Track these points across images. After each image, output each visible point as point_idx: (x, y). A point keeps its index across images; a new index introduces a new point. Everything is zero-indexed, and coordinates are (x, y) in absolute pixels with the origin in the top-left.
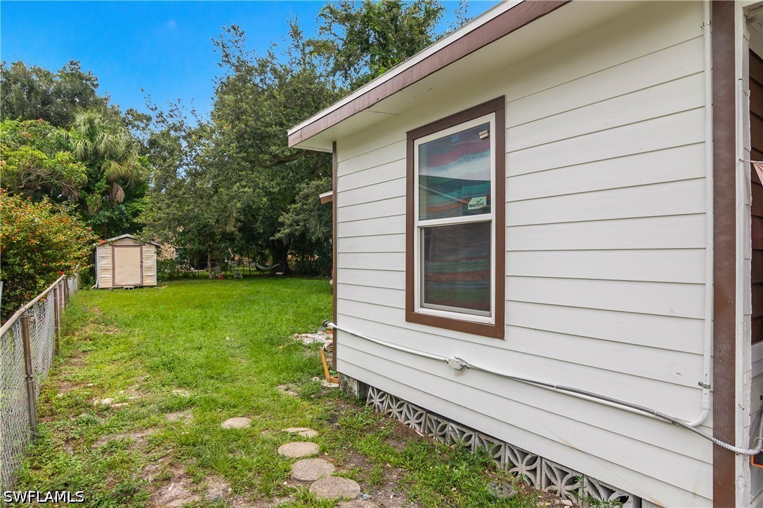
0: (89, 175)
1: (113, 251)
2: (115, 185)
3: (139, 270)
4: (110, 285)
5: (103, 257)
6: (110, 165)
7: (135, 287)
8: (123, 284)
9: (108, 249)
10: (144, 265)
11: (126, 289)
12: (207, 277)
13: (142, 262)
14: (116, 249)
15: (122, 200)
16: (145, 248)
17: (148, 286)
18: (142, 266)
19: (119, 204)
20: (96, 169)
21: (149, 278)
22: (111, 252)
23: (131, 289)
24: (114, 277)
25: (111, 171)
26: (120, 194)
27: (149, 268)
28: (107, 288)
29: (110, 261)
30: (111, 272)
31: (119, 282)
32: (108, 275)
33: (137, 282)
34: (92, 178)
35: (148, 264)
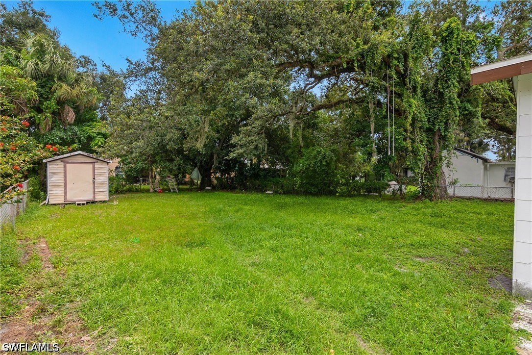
0: (41, 96)
1: (65, 167)
2: (66, 107)
3: (92, 186)
4: (62, 201)
5: (54, 173)
6: (61, 86)
7: (87, 203)
8: (75, 199)
9: (61, 165)
10: (97, 181)
11: (78, 204)
12: (148, 191)
13: (94, 178)
14: (68, 165)
15: (73, 121)
16: (97, 165)
17: (100, 201)
18: (94, 182)
19: (70, 125)
20: (48, 90)
21: (102, 194)
22: (63, 169)
23: (83, 204)
24: (65, 193)
25: (62, 92)
26: (71, 116)
27: (102, 184)
28: (59, 204)
29: (61, 177)
30: (62, 188)
31: (71, 197)
32: (60, 191)
33: (90, 197)
34: (44, 98)
35: (100, 181)
